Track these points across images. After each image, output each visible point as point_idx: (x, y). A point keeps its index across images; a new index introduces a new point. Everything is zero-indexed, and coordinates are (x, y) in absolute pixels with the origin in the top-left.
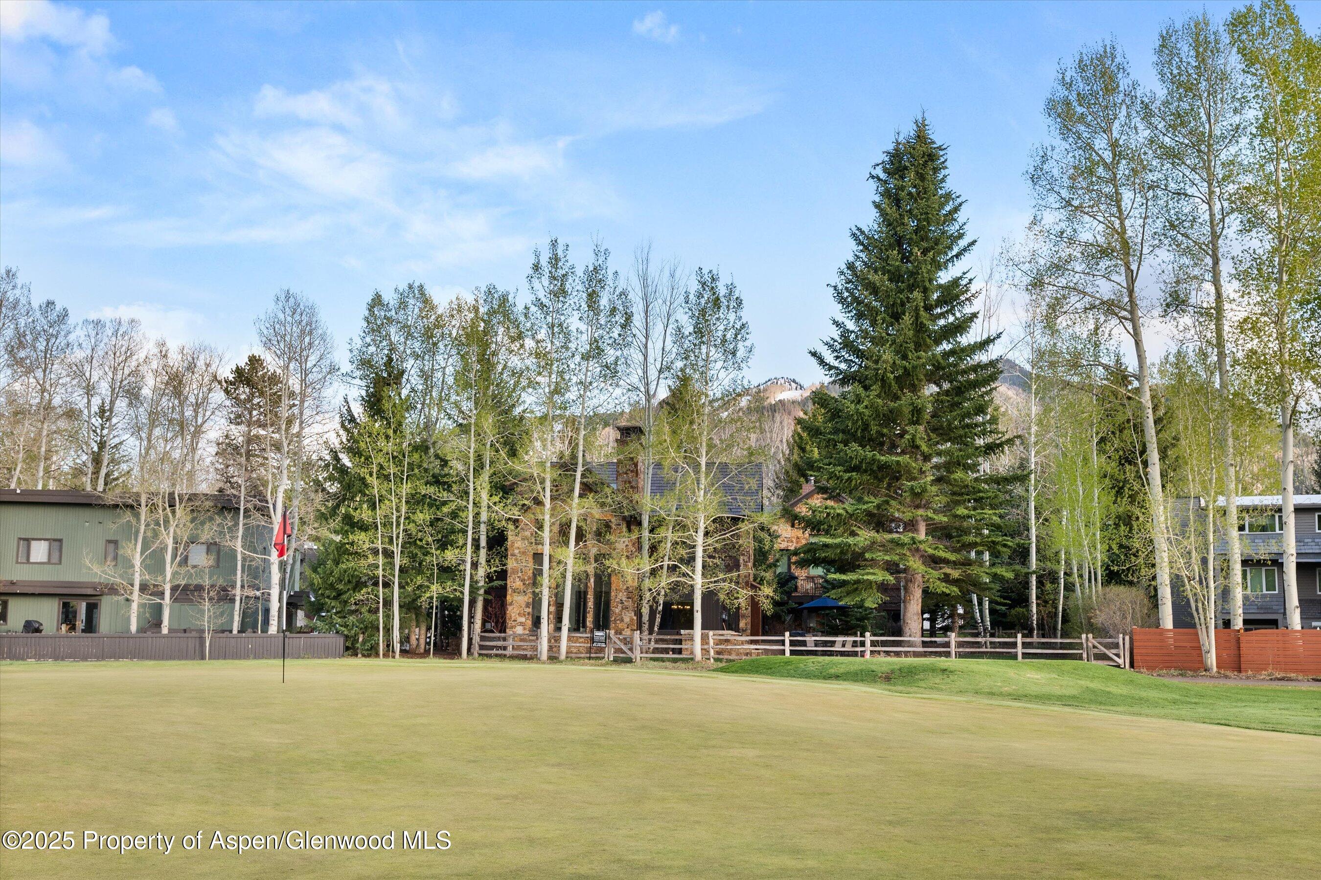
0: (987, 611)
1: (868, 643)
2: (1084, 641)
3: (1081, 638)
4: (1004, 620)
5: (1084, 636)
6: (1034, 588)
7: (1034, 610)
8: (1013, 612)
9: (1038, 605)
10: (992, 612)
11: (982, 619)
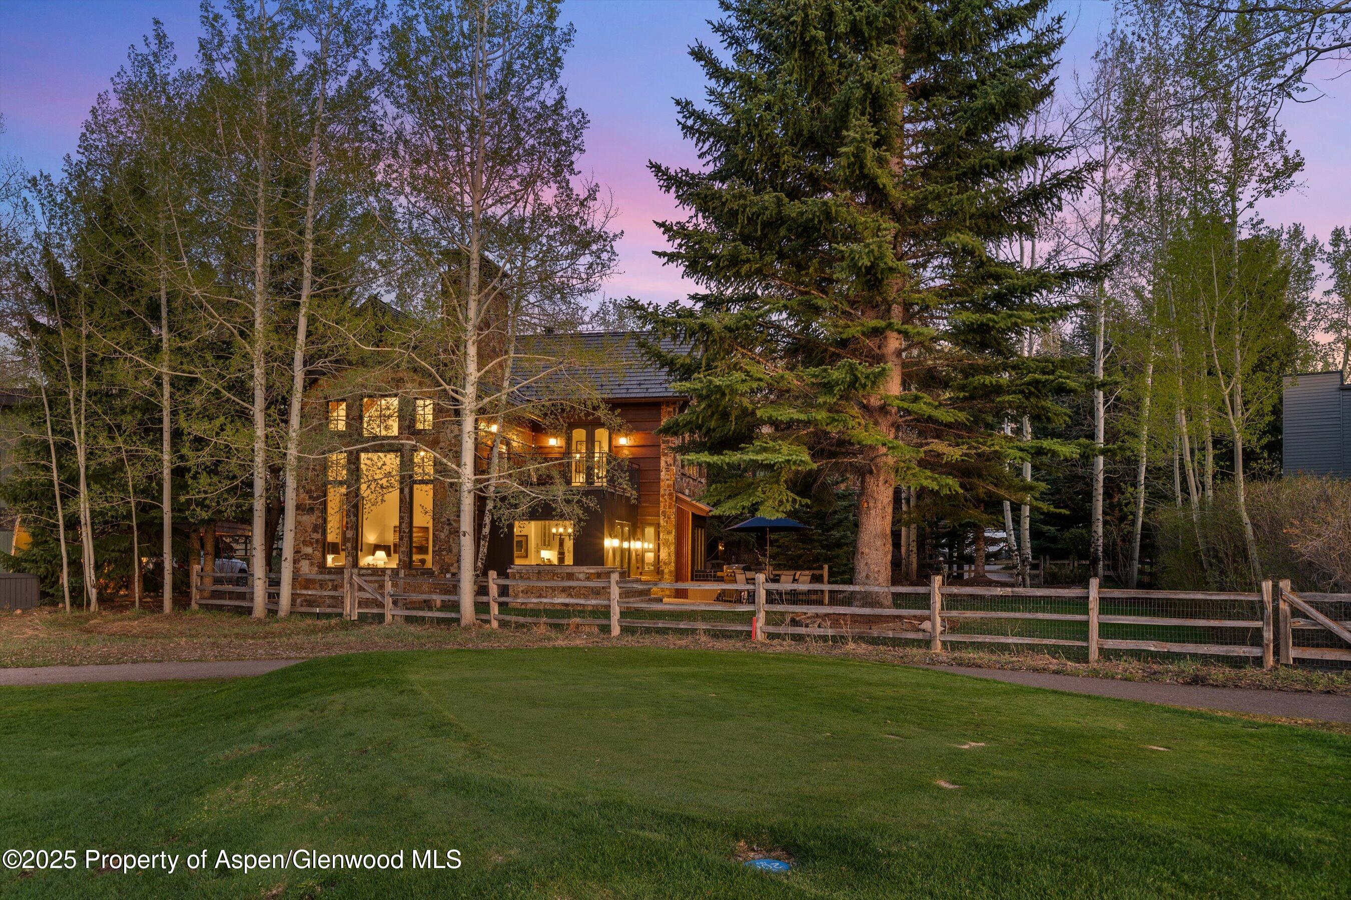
0: (1027, 533)
1: (762, 595)
2: (1267, 597)
3: (1260, 591)
4: (1052, 546)
5: (1267, 586)
6: (1101, 498)
7: (1100, 531)
8: (1066, 534)
9: (1105, 523)
10: (1035, 534)
11: (1019, 545)
